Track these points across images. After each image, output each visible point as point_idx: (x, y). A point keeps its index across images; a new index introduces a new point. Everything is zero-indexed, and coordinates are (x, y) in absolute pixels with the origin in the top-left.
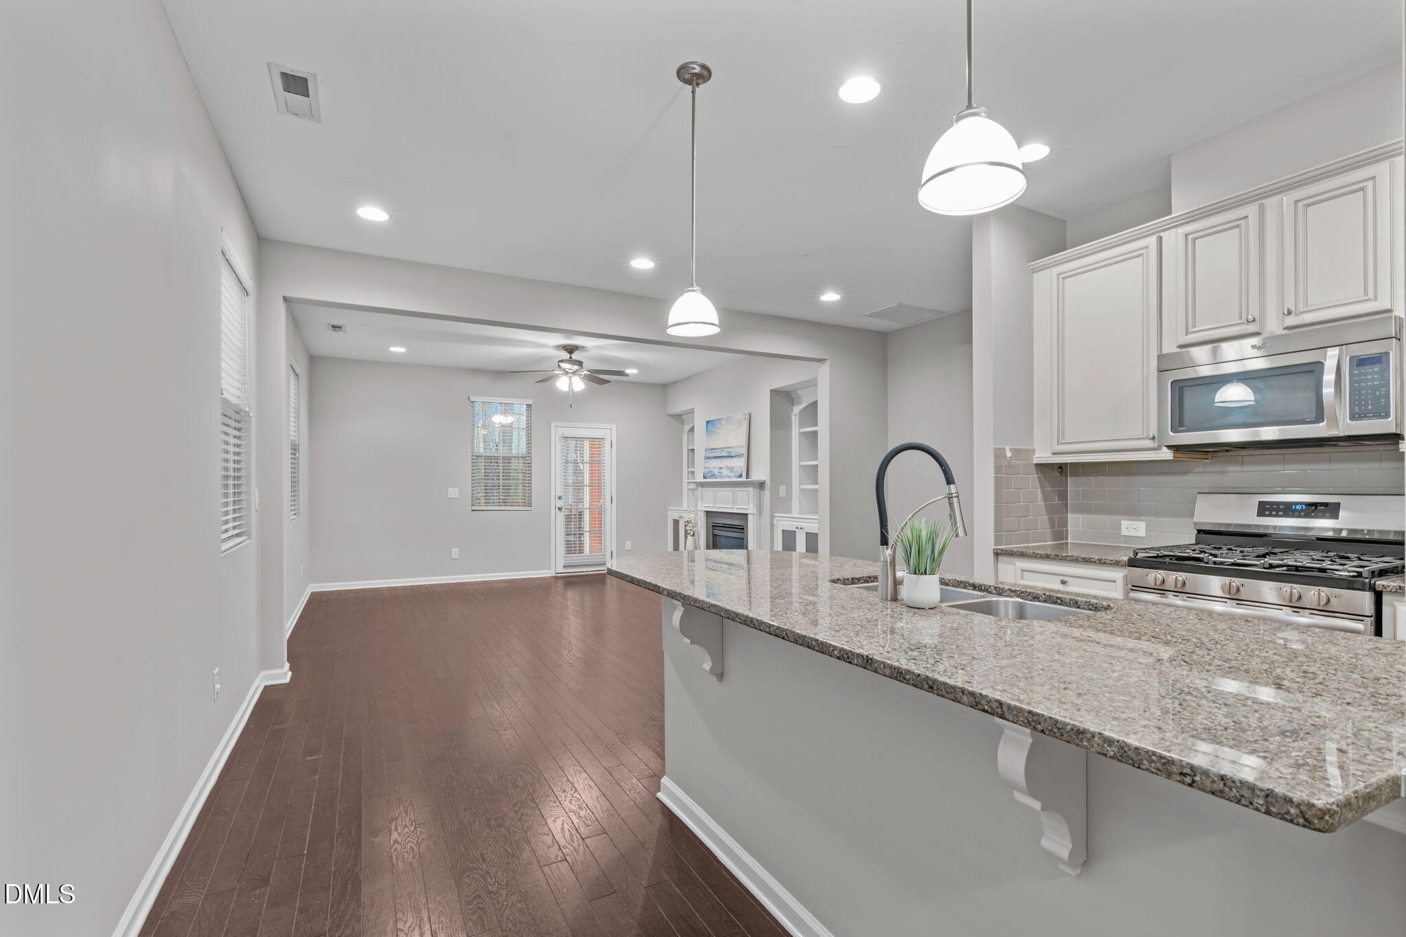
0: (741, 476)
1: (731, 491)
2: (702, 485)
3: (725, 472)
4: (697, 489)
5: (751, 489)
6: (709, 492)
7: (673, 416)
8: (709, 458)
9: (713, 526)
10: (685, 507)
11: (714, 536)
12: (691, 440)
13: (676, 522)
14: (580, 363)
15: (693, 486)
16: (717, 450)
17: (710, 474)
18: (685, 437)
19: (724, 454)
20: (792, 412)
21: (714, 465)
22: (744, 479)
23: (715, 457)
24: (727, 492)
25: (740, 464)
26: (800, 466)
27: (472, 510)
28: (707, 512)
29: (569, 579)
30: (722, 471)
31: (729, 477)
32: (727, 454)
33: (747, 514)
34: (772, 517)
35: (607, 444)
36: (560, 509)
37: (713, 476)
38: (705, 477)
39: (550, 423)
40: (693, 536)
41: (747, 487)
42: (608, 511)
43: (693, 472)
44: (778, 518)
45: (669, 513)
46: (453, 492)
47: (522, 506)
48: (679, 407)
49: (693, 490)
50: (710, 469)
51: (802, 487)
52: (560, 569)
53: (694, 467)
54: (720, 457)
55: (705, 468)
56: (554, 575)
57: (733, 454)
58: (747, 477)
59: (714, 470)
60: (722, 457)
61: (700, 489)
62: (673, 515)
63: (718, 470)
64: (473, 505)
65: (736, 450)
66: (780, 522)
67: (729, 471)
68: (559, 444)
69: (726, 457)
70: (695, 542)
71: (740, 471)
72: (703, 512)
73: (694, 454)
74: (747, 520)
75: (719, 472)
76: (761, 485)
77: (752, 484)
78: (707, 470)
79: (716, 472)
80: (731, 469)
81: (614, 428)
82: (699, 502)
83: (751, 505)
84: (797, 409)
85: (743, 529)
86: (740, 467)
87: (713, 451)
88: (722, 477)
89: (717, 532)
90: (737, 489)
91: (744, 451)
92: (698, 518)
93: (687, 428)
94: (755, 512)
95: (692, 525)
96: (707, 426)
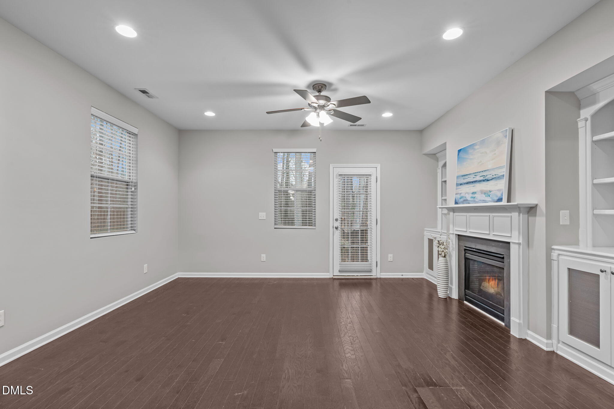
0: (500, 200)
1: (486, 216)
2: (453, 210)
3: (479, 196)
4: (449, 214)
5: (515, 215)
6: (461, 217)
7: (427, 155)
8: (461, 184)
9: (465, 250)
10: (439, 229)
11: (466, 259)
12: (443, 174)
13: (431, 241)
14: (328, 99)
15: (445, 211)
16: (469, 176)
17: (462, 200)
18: (439, 171)
19: (478, 178)
20: (579, 116)
21: (466, 190)
22: (504, 203)
23: (468, 183)
24: (484, 217)
25: (501, 186)
26: (594, 185)
27: (275, 228)
28: (459, 235)
29: (343, 281)
30: (476, 195)
31: (485, 201)
32: (482, 178)
33: (509, 243)
34: (549, 250)
35: (373, 179)
36: (337, 228)
37: (466, 201)
38: (456, 203)
39: (329, 164)
40: (445, 257)
41: (510, 213)
42: (374, 231)
43: (446, 200)
44: (557, 252)
45: (425, 233)
46: (262, 215)
47: (309, 225)
48: (432, 146)
49: (445, 214)
50: (462, 195)
51: (596, 212)
52: (337, 273)
53: (446, 196)
54: (472, 182)
55: (456, 194)
56: (331, 276)
57: (489, 177)
58: (509, 200)
59: (467, 195)
60: (475, 182)
61: (451, 213)
62: (428, 235)
63: (471, 195)
64: (275, 224)
65: (494, 173)
66: (561, 257)
67: (484, 196)
68: (336, 180)
69: (480, 181)
70: (446, 262)
71: (499, 195)
72: (454, 235)
73: (446, 184)
74: (509, 249)
75: (472, 197)
76: (531, 210)
77: (518, 208)
78: (459, 196)
79: (468, 197)
80: (487, 193)
81: (379, 166)
82: (451, 226)
83: (515, 233)
84: (587, 113)
85: (503, 258)
86: (499, 190)
87: (466, 177)
88: (475, 202)
89: (469, 255)
90: (494, 214)
91: (505, 171)
92: (450, 241)
93: (441, 164)
94: (521, 241)
95: (443, 247)
96: (458, 155)
